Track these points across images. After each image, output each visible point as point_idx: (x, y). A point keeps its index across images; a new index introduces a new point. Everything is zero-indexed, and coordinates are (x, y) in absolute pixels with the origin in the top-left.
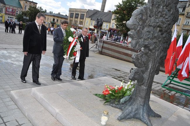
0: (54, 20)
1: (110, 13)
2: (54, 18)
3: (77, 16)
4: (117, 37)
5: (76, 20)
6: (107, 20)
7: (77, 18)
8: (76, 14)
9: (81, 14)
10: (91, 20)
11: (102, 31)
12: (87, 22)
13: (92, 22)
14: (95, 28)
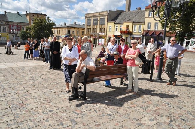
0: (69, 32)
1: (139, 10)
2: (69, 29)
3: (96, 22)
4: (158, 42)
5: (95, 27)
6: (138, 20)
7: (96, 24)
8: (94, 20)
9: (100, 19)
10: (115, 23)
11: (132, 37)
12: (110, 28)
13: (116, 26)
14: (122, 34)
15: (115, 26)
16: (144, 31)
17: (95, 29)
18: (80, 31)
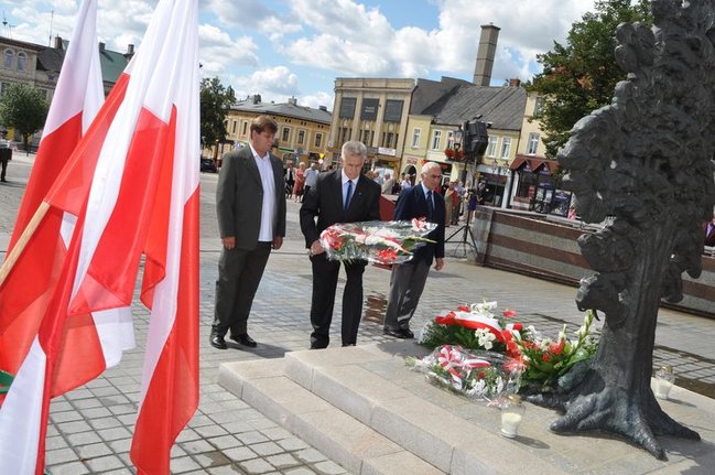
1: (515, 87)
3: (370, 110)
4: (554, 194)
5: (367, 127)
6: (504, 120)
7: (372, 117)
8: (366, 103)
9: (387, 101)
10: (433, 123)
11: (482, 173)
12: (416, 136)
13: (437, 133)
14: (450, 159)
15: (434, 131)
16: (519, 156)
17: (367, 132)
18: (310, 131)
